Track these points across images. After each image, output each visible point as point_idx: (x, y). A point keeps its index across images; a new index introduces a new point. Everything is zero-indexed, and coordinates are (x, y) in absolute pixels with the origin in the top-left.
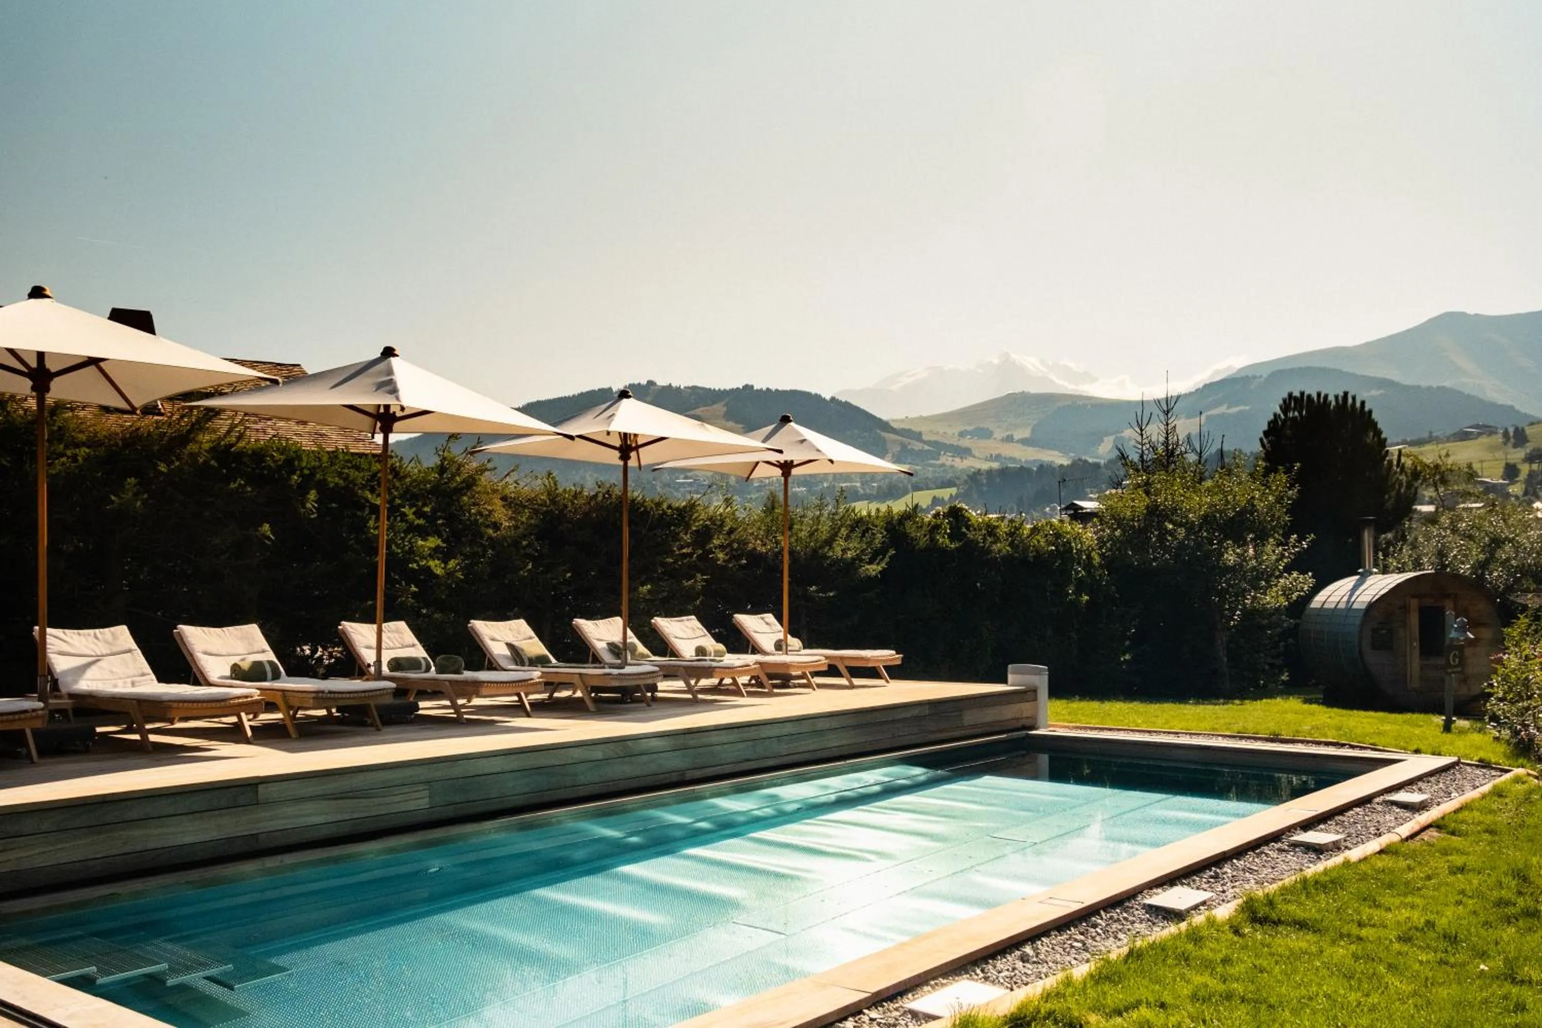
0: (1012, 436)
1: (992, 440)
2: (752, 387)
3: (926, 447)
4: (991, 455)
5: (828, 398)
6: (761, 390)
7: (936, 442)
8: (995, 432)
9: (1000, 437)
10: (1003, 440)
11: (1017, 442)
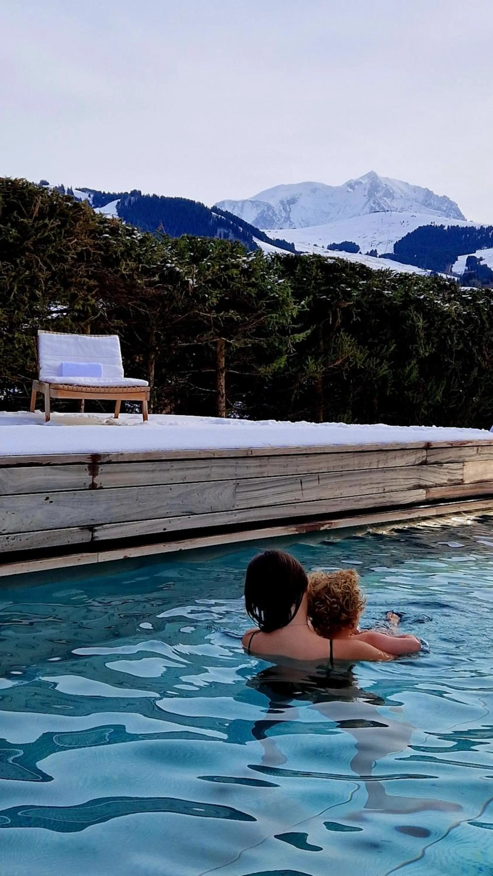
0: (376, 250)
1: (358, 253)
2: (140, 192)
5: (210, 207)
6: (148, 197)
8: (360, 247)
9: (364, 252)
10: (367, 254)
11: (380, 257)
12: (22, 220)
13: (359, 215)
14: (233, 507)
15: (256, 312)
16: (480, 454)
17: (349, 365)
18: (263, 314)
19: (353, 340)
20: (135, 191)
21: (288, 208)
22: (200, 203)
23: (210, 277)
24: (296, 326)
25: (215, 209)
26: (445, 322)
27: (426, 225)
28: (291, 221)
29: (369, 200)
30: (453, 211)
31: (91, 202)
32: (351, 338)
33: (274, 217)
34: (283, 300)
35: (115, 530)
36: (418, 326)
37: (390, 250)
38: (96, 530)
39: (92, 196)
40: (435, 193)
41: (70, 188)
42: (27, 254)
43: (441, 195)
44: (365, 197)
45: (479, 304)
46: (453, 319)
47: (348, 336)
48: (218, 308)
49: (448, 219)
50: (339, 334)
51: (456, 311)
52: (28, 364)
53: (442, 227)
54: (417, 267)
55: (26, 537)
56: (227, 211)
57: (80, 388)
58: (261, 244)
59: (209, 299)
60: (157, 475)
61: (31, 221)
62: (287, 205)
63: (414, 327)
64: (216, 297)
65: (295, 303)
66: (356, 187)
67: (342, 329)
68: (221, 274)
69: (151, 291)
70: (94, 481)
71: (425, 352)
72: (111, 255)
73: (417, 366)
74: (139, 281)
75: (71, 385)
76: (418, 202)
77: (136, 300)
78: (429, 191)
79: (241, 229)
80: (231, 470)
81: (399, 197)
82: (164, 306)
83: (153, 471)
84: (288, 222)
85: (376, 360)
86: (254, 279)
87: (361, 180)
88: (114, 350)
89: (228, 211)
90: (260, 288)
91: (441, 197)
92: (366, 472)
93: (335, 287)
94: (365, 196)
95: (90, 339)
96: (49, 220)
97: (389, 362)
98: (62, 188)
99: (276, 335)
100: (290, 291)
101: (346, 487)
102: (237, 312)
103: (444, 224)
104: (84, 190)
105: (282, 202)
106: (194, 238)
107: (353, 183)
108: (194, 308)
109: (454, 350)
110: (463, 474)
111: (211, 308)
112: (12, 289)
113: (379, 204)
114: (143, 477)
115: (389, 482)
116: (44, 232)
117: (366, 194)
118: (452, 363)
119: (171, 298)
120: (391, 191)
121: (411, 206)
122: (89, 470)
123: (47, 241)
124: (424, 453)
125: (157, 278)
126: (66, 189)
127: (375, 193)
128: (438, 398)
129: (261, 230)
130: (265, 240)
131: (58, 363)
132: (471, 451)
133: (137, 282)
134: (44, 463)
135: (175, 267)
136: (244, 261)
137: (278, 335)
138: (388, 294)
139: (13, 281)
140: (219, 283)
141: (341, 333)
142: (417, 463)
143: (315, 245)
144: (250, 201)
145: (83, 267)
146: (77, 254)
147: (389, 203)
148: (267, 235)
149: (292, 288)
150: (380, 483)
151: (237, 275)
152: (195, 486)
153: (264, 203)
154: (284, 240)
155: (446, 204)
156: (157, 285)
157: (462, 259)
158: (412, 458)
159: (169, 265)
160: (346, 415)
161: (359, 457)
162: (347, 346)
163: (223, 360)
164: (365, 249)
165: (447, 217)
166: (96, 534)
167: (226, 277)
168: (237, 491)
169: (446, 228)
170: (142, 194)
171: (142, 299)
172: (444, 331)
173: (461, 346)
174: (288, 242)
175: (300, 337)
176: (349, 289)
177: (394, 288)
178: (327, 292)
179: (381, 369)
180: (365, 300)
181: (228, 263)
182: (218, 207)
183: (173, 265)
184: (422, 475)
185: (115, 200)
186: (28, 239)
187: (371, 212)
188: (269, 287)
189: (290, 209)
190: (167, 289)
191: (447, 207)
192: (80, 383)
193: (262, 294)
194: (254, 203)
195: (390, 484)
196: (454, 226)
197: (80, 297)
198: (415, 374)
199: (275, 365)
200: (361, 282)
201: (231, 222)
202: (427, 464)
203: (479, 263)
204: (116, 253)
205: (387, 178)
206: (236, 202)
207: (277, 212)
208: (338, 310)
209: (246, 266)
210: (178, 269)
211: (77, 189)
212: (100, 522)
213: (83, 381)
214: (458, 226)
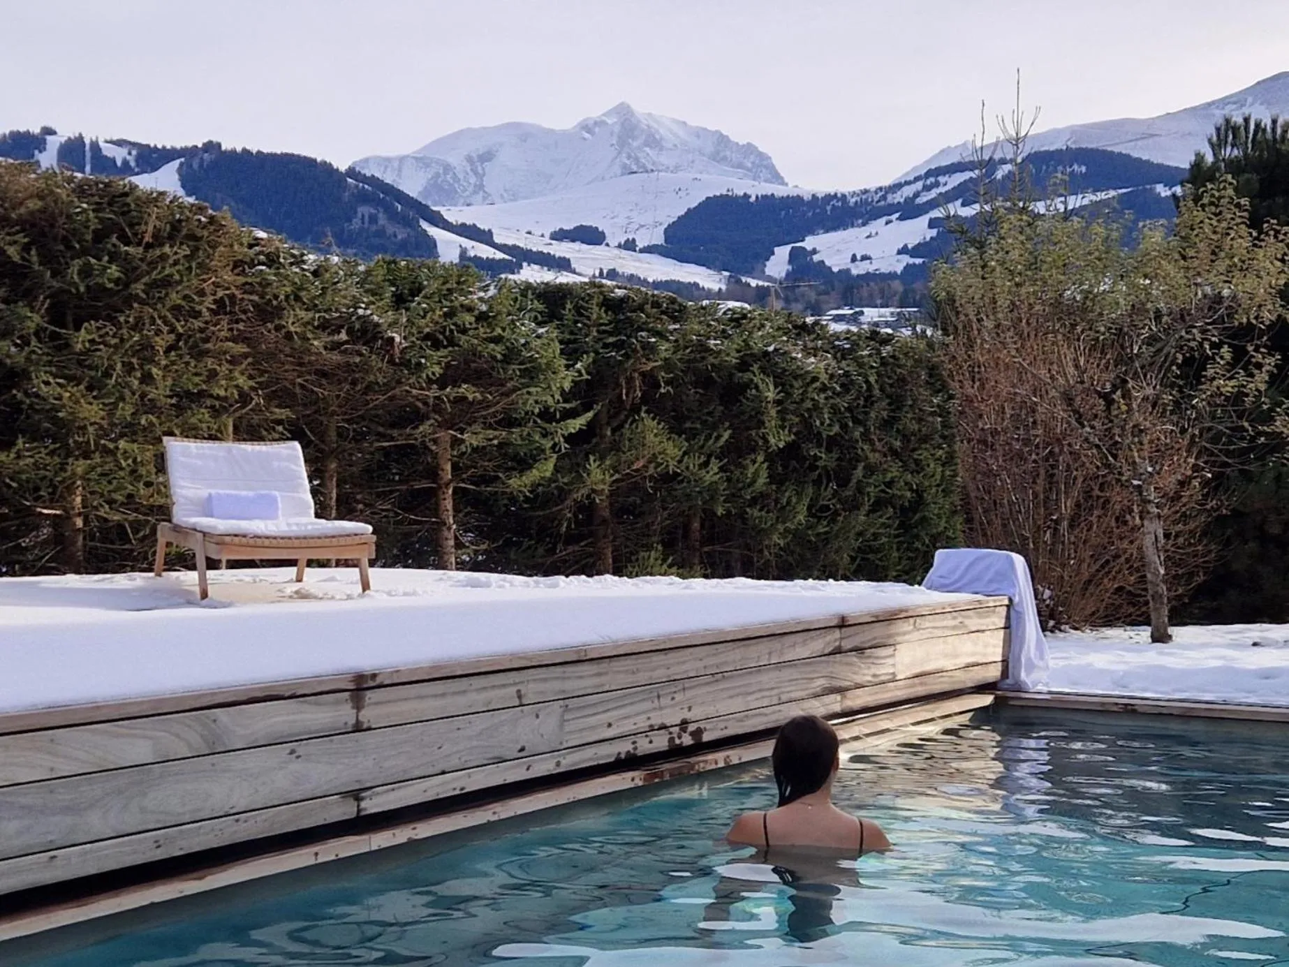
0: (634, 240)
1: (603, 246)
2: (219, 145)
3: (500, 255)
4: (601, 271)
5: (343, 168)
6: (234, 152)
7: (515, 247)
8: (607, 235)
9: (615, 243)
10: (619, 246)
11: (642, 251)
12: (126, 248)
13: (603, 178)
14: (561, 743)
15: (503, 385)
16: (918, 630)
17: (656, 468)
18: (515, 389)
19: (661, 427)
20: (210, 142)
21: (479, 168)
22: (325, 162)
23: (427, 330)
24: (567, 406)
25: (351, 172)
26: (810, 389)
27: (718, 194)
28: (484, 192)
29: (620, 153)
30: (764, 170)
31: (133, 164)
32: (659, 424)
33: (456, 185)
34: (548, 364)
35: (392, 796)
36: (767, 397)
37: (659, 239)
38: (363, 799)
39: (134, 152)
40: (732, 138)
41: (94, 139)
42: (135, 305)
43: (742, 142)
44: (613, 148)
45: (862, 357)
46: (823, 384)
47: (653, 419)
48: (442, 382)
49: (756, 183)
50: (639, 415)
51: (826, 369)
52: (142, 491)
53: (746, 196)
54: (704, 268)
55: (264, 817)
56: (373, 176)
57: (259, 542)
58: (433, 231)
59: (427, 367)
60: (448, 700)
61: (141, 249)
62: (478, 164)
63: (760, 399)
64: (439, 363)
65: (568, 367)
66: (597, 130)
67: (644, 408)
68: (445, 324)
69: (336, 357)
70: (360, 718)
71: (778, 440)
72: (270, 300)
73: (765, 465)
74: (316, 343)
75: (244, 536)
76: (704, 155)
77: (310, 374)
78: (722, 134)
79: (399, 207)
80: (557, 685)
81: (670, 146)
82: (354, 383)
83: (443, 695)
84: (481, 193)
85: (699, 457)
86: (499, 331)
87: (604, 118)
88: (293, 467)
89: (376, 175)
90: (508, 344)
91: (744, 146)
92: (751, 673)
93: (629, 337)
94: (612, 145)
95: (253, 450)
96: (171, 246)
97: (721, 461)
98: (81, 138)
99: (535, 422)
100: (557, 347)
101: (724, 699)
102: (473, 385)
103: (749, 192)
104: (120, 143)
105: (469, 159)
106: (395, 262)
107: (591, 123)
108: (401, 383)
109: (824, 436)
110: (894, 665)
111: (430, 381)
112: (112, 367)
113: (637, 160)
114: (432, 707)
115: (786, 687)
116: (163, 268)
117: (614, 142)
118: (821, 458)
119: (365, 368)
120: (657, 137)
121: (693, 162)
122: (352, 701)
123: (167, 283)
124: (837, 634)
125: (343, 336)
126: (87, 141)
127: (630, 141)
128: (801, 517)
129: (434, 208)
130: (441, 225)
131: (204, 493)
132: (906, 624)
133: (312, 344)
134: (287, 694)
135: (372, 314)
136: (481, 299)
137: (539, 421)
138: (716, 345)
139: (114, 353)
140: (441, 337)
141: (643, 415)
142: (826, 651)
143: (529, 233)
144: (414, 157)
145: (224, 323)
146: (215, 302)
147: (655, 158)
148: (446, 217)
149: (561, 342)
150: (772, 689)
151: (470, 324)
152: (503, 715)
153: (438, 162)
154: (474, 225)
155: (752, 158)
156: (342, 348)
157: (782, 252)
158: (819, 644)
159: (361, 312)
160: (653, 553)
161: (742, 649)
162: (652, 435)
163: (448, 467)
164: (615, 237)
165: (754, 180)
166: (363, 804)
167: (453, 327)
168: (566, 718)
169: (753, 199)
170: (223, 148)
171: (317, 372)
172: (809, 404)
173: (836, 428)
174: (482, 228)
175: (575, 425)
176: (653, 340)
177: (724, 335)
178: (618, 346)
179: (708, 472)
180: (679, 357)
181: (456, 304)
182: (357, 169)
183: (369, 312)
184: (834, 670)
185: (174, 160)
186: (137, 280)
187: (623, 174)
188: (523, 341)
189: (483, 169)
190: (361, 355)
191: (753, 163)
192: (259, 532)
193: (511, 355)
194: (421, 161)
195: (788, 689)
196: (766, 196)
197: (221, 374)
198: (762, 480)
199: (534, 475)
200: (672, 327)
201: (382, 196)
202: (840, 653)
203: (812, 259)
204: (276, 297)
205: (650, 114)
206: (388, 160)
207: (461, 176)
208: (636, 375)
209: (484, 308)
210: (376, 318)
211: (107, 142)
212: (368, 785)
213: (263, 529)
214: (773, 195)
